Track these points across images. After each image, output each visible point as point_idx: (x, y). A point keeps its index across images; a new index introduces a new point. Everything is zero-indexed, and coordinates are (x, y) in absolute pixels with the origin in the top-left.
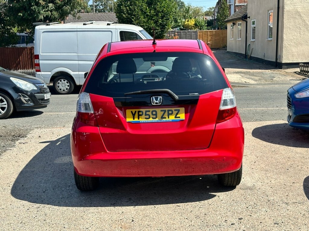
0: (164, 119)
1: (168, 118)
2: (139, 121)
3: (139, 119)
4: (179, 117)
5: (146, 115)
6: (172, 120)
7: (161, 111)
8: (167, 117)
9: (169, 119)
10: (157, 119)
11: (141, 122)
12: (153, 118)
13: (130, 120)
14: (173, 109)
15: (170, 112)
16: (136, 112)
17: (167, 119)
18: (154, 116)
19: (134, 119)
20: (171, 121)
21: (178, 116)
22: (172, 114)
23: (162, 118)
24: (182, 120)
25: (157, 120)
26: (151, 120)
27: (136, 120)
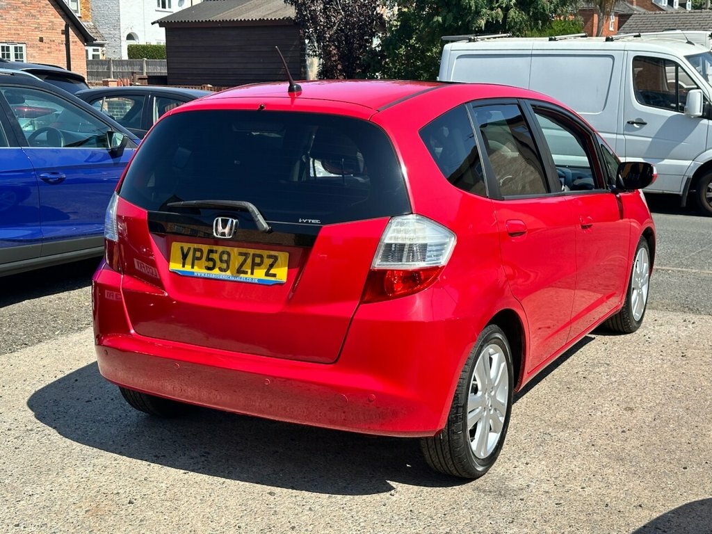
0: (242, 275)
1: (252, 273)
2: (193, 273)
3: (192, 268)
4: (274, 275)
5: (209, 259)
6: (259, 280)
7: (241, 254)
8: (249, 271)
9: (252, 276)
10: (228, 273)
11: (196, 274)
12: (221, 270)
13: (175, 266)
14: (265, 253)
15: (258, 260)
16: (189, 249)
17: (249, 276)
18: (224, 266)
19: (183, 266)
20: (256, 281)
21: (272, 271)
22: (259, 265)
23: (240, 271)
24: (280, 284)
25: (227, 275)
26: (216, 273)
27: (188, 268)
